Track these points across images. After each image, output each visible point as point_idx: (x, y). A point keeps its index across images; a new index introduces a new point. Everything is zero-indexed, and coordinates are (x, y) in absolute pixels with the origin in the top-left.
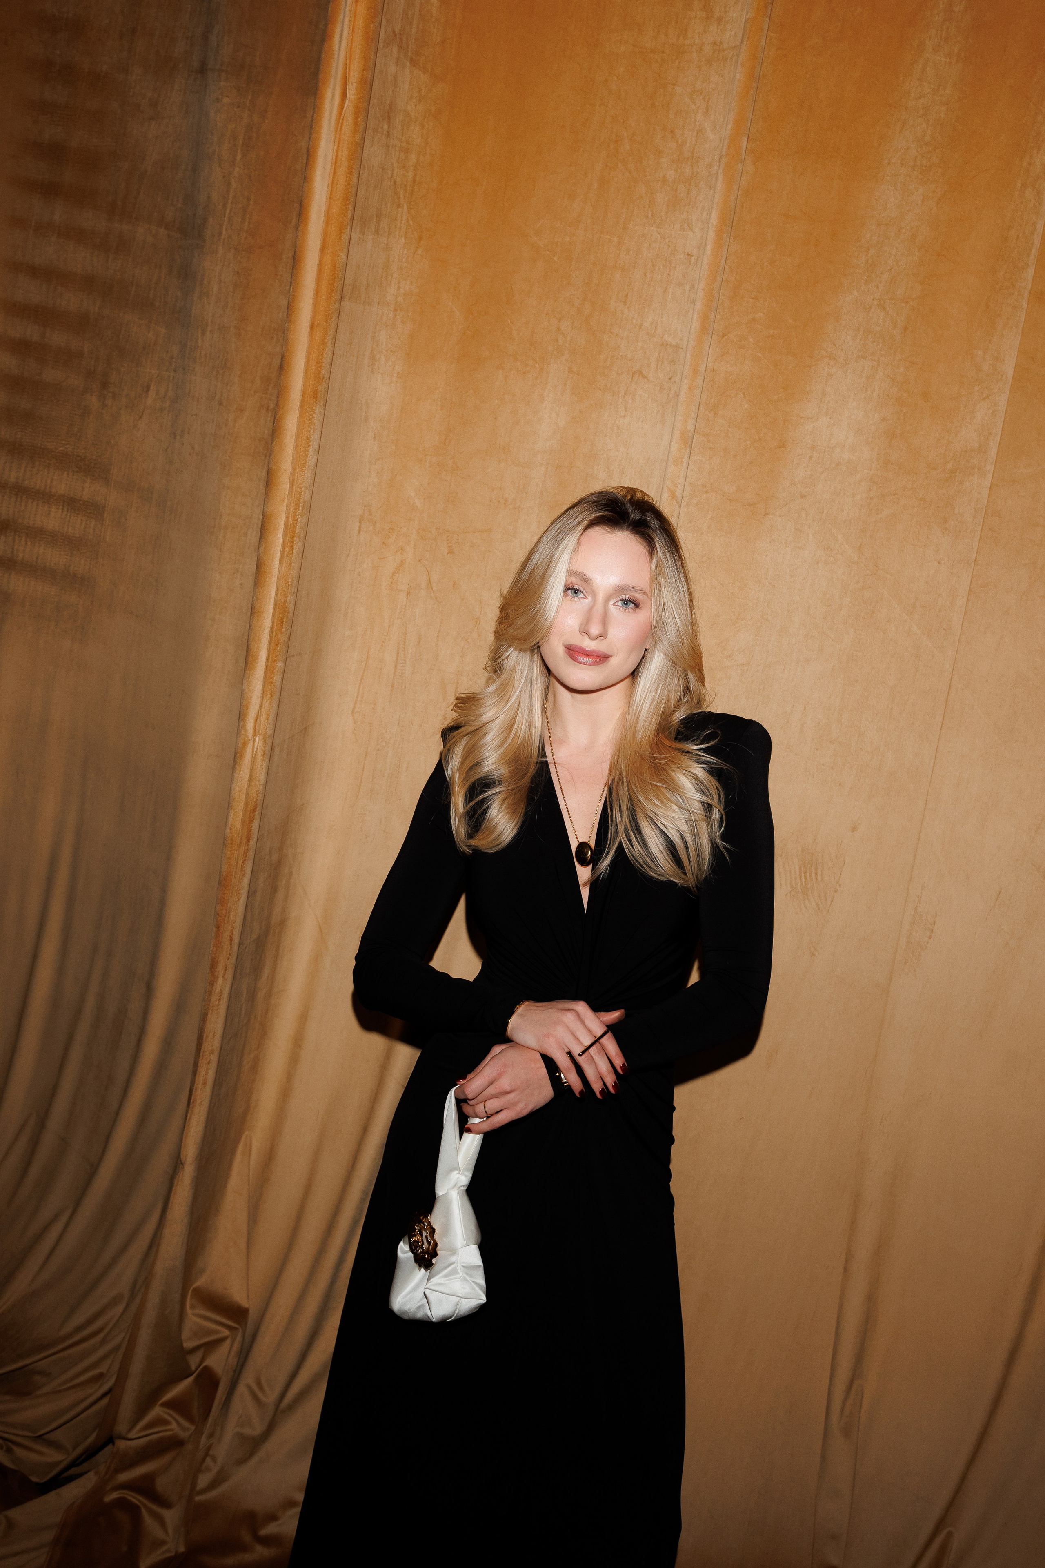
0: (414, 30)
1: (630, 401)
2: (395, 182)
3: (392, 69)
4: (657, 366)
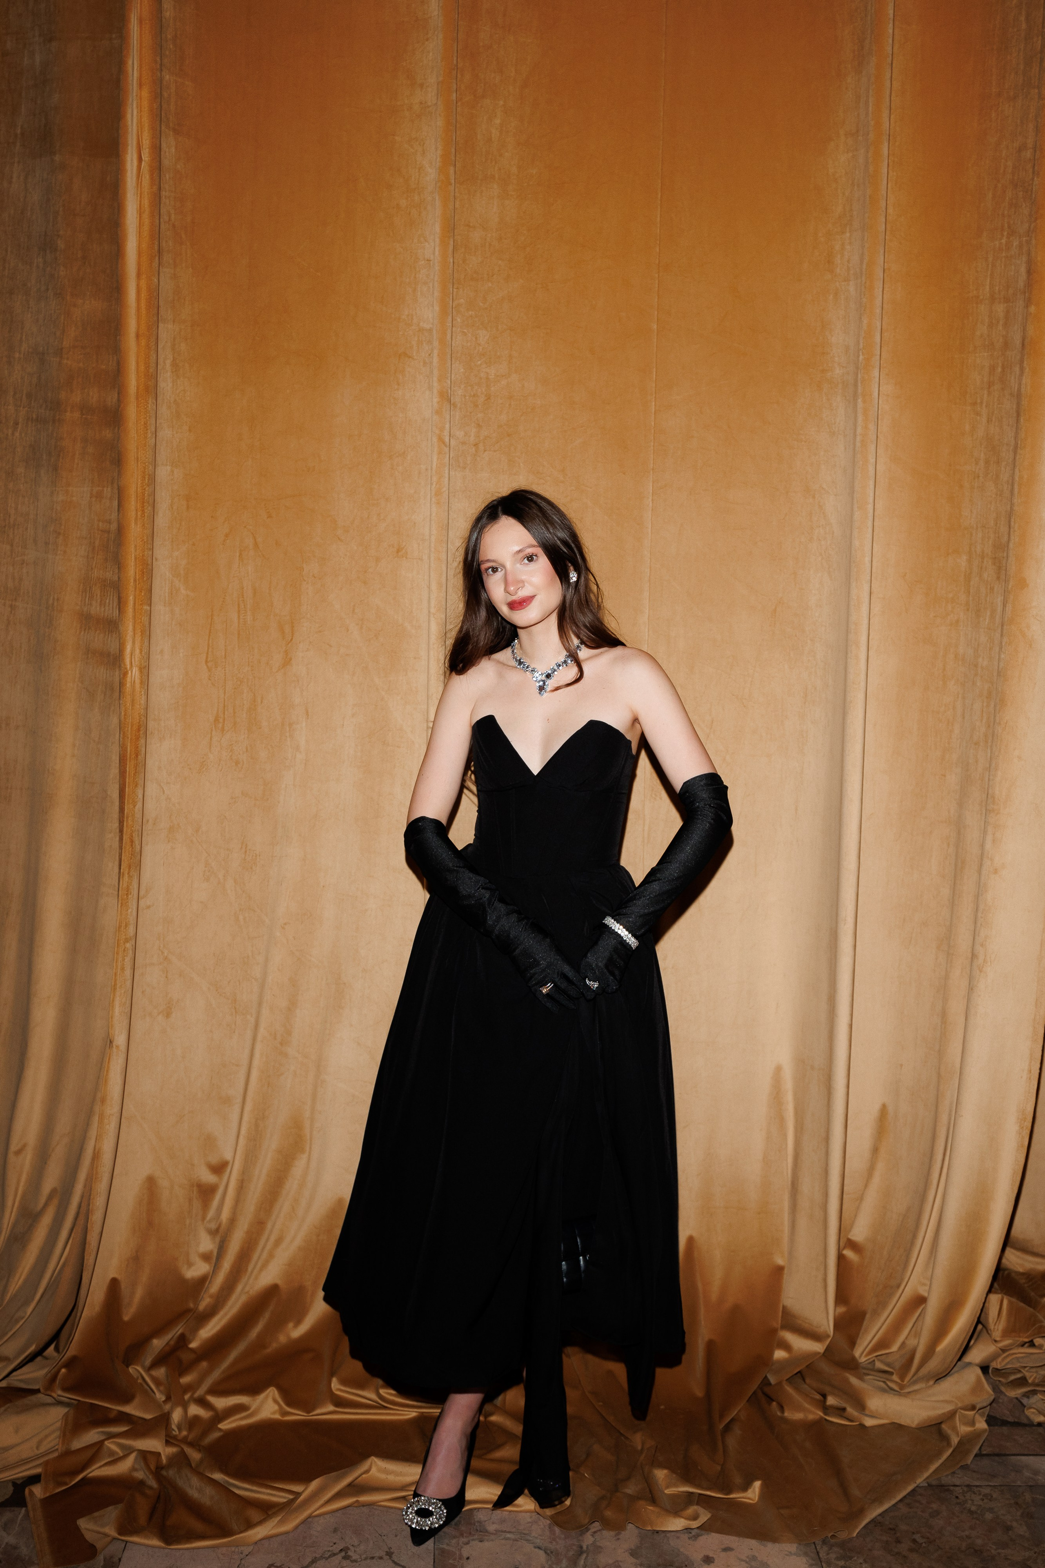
1: (401, 377)
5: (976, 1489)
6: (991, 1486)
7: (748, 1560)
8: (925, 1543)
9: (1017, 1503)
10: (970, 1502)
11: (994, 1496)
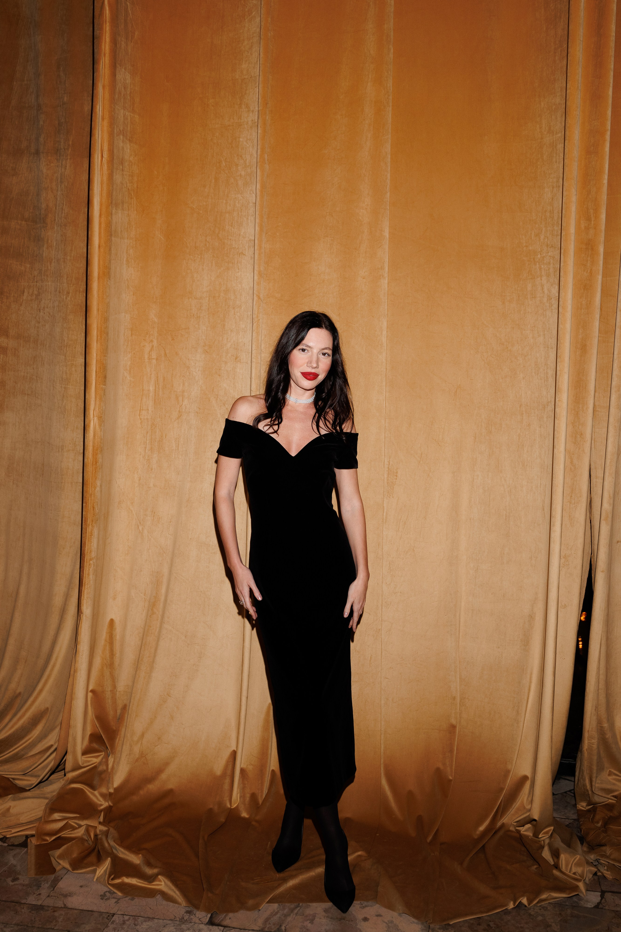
0: (129, 129)
1: (240, 265)
2: (128, 189)
3: (121, 144)
4: (248, 250)
7: (388, 922)
9: (560, 914)
10: (532, 909)
11: (548, 908)
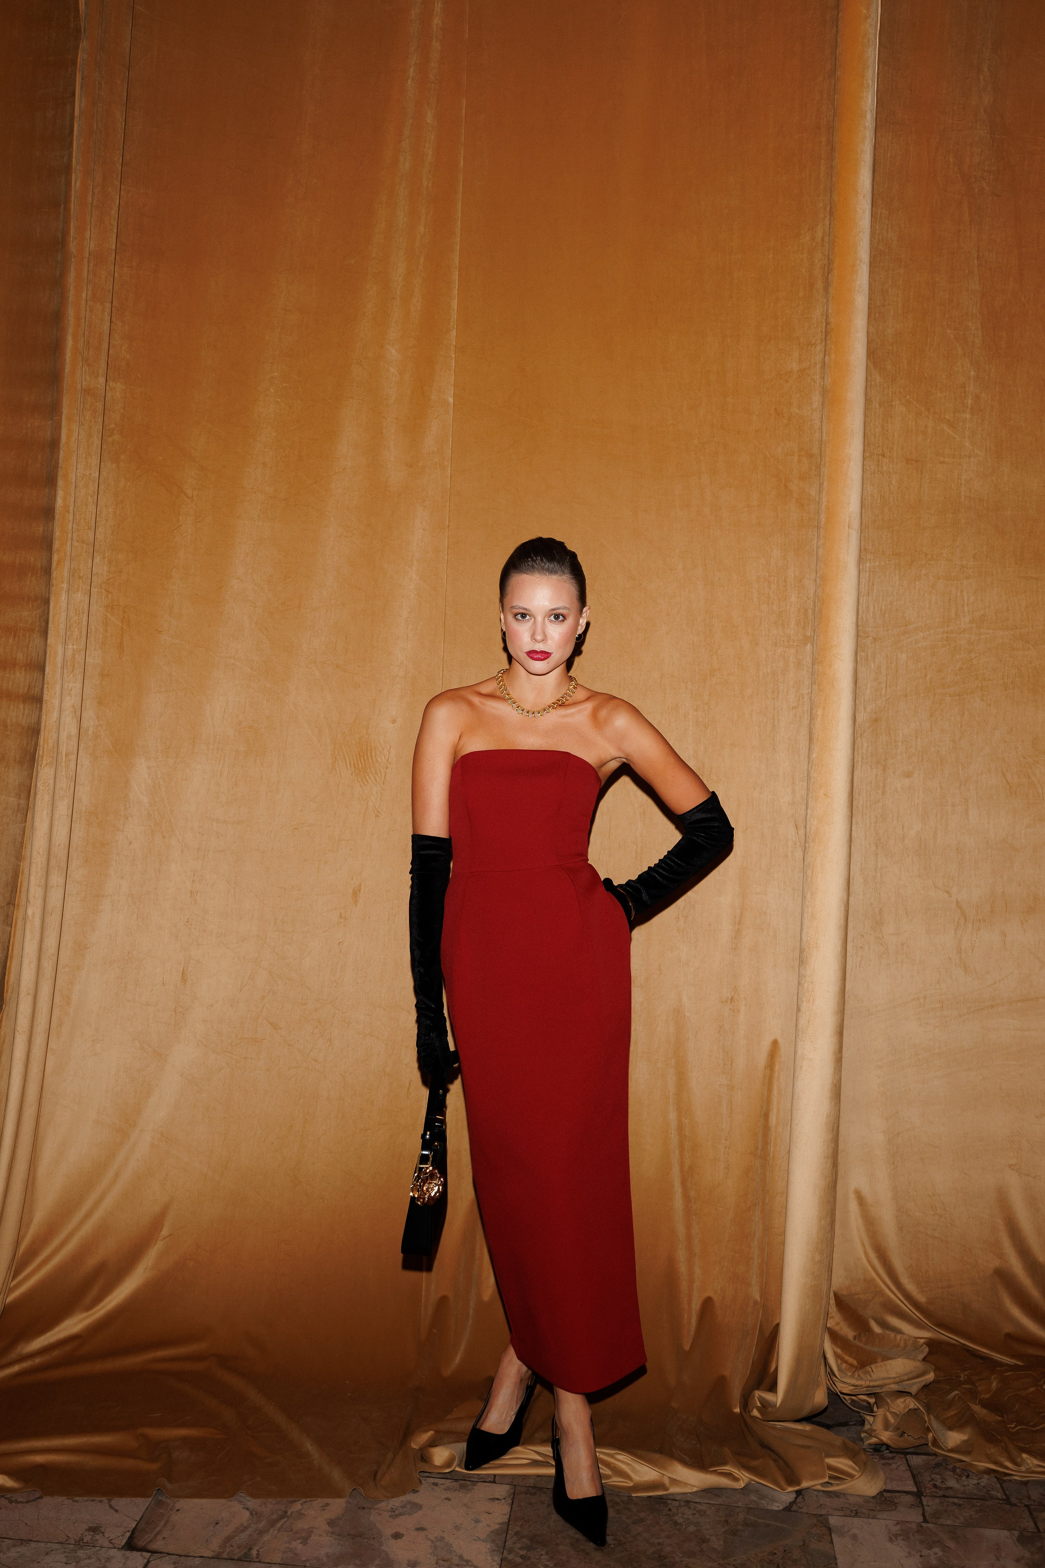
5: (692, 1505)
6: (710, 1504)
8: (614, 1544)
